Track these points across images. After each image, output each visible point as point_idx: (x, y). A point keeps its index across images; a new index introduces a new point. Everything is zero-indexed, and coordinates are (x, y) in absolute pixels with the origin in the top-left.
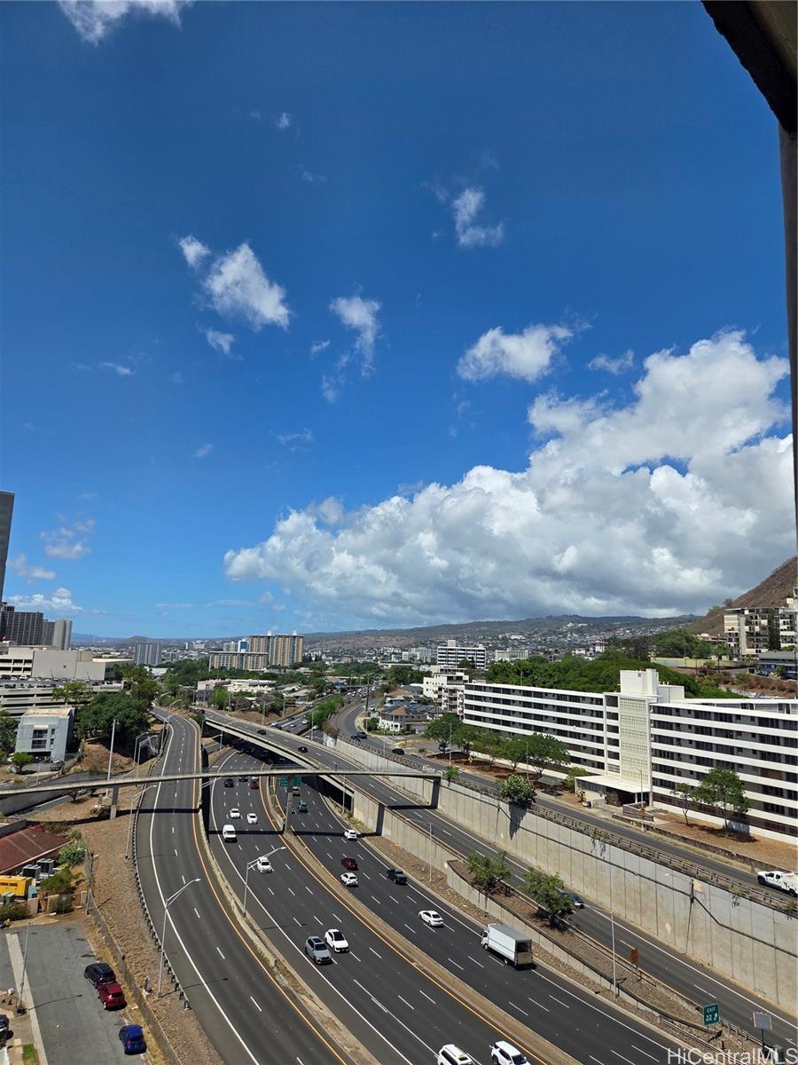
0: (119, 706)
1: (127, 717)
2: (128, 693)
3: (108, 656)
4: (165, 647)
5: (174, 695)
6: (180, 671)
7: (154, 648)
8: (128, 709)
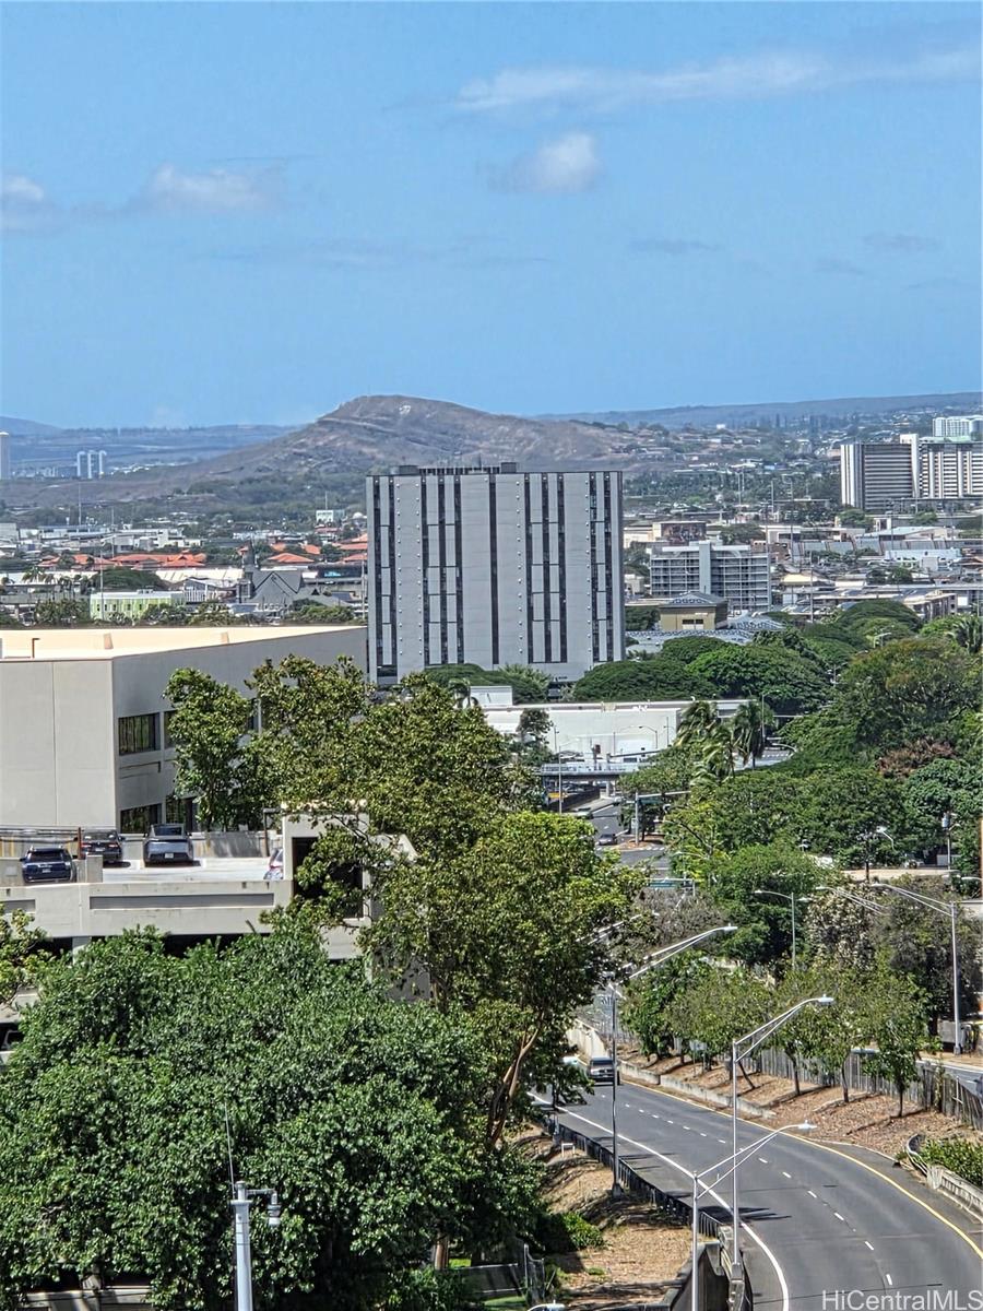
0: (278, 1064)
1: (363, 1167)
2: (341, 942)
3: (135, 600)
4: (650, 491)
5: (772, 948)
6: (810, 729)
7: (548, 513)
8: (360, 1095)
